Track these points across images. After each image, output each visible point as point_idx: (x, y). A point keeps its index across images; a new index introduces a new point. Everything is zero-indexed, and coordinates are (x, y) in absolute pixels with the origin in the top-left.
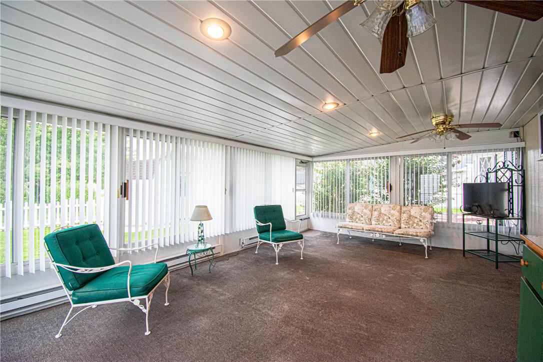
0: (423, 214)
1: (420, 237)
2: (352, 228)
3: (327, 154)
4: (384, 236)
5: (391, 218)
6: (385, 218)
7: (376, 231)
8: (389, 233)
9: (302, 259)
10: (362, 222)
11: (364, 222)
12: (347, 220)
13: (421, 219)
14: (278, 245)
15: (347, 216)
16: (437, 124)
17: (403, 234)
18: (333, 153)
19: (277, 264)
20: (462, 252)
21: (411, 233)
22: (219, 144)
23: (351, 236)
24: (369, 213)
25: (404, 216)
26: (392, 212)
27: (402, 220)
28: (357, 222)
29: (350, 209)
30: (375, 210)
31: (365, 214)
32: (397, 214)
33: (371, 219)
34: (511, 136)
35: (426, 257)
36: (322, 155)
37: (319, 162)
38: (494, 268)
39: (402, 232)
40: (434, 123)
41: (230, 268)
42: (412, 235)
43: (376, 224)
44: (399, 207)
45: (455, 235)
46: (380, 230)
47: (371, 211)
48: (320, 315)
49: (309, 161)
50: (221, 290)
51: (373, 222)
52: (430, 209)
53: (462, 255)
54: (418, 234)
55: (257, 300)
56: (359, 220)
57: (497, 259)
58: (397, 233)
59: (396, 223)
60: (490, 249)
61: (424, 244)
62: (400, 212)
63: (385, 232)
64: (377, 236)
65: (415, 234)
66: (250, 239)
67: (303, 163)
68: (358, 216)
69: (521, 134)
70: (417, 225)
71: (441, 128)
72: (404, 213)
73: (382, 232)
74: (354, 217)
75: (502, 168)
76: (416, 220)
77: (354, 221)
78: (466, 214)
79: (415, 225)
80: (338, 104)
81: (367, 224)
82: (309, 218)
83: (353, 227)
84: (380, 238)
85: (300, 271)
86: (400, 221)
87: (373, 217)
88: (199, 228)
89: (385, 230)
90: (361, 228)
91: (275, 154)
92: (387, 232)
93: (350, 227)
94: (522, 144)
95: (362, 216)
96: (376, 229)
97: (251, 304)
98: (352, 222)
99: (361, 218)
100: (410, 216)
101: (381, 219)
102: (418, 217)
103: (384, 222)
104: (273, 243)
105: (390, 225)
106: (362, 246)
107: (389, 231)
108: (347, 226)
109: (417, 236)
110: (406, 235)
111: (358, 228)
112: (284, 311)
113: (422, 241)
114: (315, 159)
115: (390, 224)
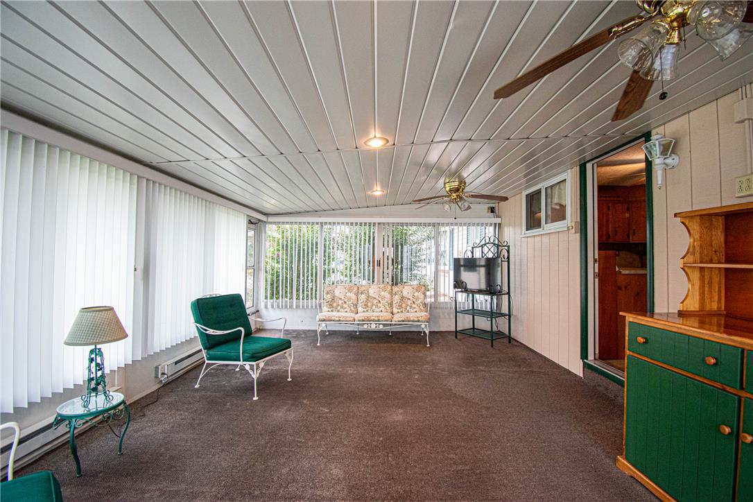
0: (416, 294)
1: (422, 322)
2: (340, 321)
3: (291, 213)
4: (381, 327)
5: (382, 302)
6: (375, 301)
7: (371, 320)
8: (387, 321)
9: (289, 379)
10: (346, 310)
11: (348, 309)
12: (325, 308)
13: (414, 300)
14: (258, 365)
15: (325, 304)
16: (450, 190)
17: (403, 321)
18: (299, 213)
19: (256, 398)
20: (454, 334)
21: (412, 319)
22: (125, 171)
23: (329, 331)
24: (353, 297)
25: (397, 298)
26: (382, 293)
27: (394, 303)
28: (338, 311)
29: (328, 293)
30: (362, 293)
31: (349, 299)
32: (388, 296)
33: (356, 306)
34: (488, 212)
35: (428, 345)
36: (282, 214)
37: (274, 223)
38: (489, 347)
39: (402, 319)
40: (448, 189)
41: (163, 432)
42: (413, 321)
43: (364, 311)
44: (389, 287)
45: (441, 315)
46: (376, 319)
47: (357, 294)
48: (393, 463)
49: (260, 220)
50: (183, 486)
51: (360, 309)
52: (423, 288)
53: (454, 337)
54: (420, 319)
55: (275, 478)
56: (342, 307)
57: (492, 337)
58: (397, 320)
59: (388, 308)
60: (475, 327)
61: (425, 330)
62: (391, 293)
63: (382, 321)
64: (373, 327)
65: (416, 319)
66: (176, 363)
67: (252, 223)
68: (340, 302)
69: (496, 210)
70: (411, 307)
71: (454, 195)
72: (396, 294)
73: (379, 321)
74: (335, 304)
75: (488, 243)
76: (409, 302)
77: (334, 309)
78: (458, 292)
79: (408, 308)
80: (388, 141)
81: (352, 312)
82: (258, 311)
83: (341, 319)
84: (377, 329)
85: (305, 402)
86: (391, 305)
87: (360, 302)
88: (91, 360)
89: (383, 318)
90: (352, 319)
91: (220, 205)
92: (385, 321)
93: (337, 319)
94: (498, 220)
95: (345, 302)
96: (372, 318)
97: (273, 491)
98: (332, 311)
99: (344, 305)
100: (403, 297)
101: (369, 304)
102: (411, 298)
103: (374, 307)
104: (247, 363)
105: (381, 311)
106: (352, 343)
107: (387, 318)
108: (333, 318)
109: (418, 321)
110: (406, 321)
111: (348, 319)
112: (339, 479)
113: (423, 326)
114: (271, 219)
115: (380, 309)
